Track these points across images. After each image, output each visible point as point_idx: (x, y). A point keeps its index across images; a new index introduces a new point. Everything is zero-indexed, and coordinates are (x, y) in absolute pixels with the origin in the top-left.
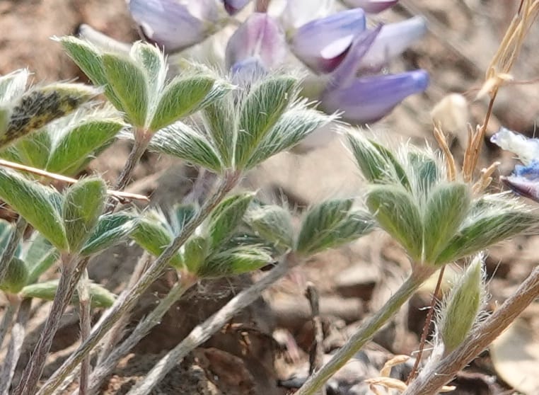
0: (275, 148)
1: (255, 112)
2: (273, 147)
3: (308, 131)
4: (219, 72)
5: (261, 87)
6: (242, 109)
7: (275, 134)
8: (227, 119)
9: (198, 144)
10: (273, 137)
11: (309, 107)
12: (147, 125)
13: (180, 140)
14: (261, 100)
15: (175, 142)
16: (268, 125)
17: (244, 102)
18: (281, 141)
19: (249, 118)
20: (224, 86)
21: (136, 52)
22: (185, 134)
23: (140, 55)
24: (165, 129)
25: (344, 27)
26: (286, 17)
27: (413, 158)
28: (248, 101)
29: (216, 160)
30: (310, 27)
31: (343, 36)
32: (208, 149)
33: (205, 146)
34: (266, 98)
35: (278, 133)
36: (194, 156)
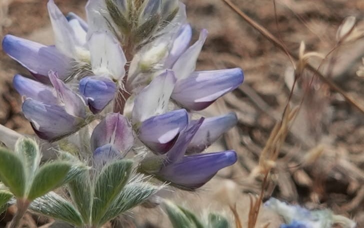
0: (121, 210)
1: (105, 184)
2: (119, 209)
3: (145, 197)
4: (79, 157)
5: (109, 168)
6: (96, 183)
7: (120, 199)
8: (85, 190)
9: (65, 207)
10: (119, 201)
11: (145, 181)
12: (26, 197)
13: (53, 205)
14: (109, 177)
15: (49, 206)
16: (114, 194)
17: (98, 178)
18: (125, 204)
19: (101, 189)
20: (81, 167)
21: (20, 144)
22: (56, 200)
23: (23, 146)
24: (43, 197)
25: (173, 122)
26: (134, 115)
27: (213, 218)
28: (100, 177)
29: (78, 218)
30: (150, 122)
31: (172, 128)
32: (73, 211)
33: (71, 208)
34: (112, 175)
35: (123, 199)
36: (63, 216)
